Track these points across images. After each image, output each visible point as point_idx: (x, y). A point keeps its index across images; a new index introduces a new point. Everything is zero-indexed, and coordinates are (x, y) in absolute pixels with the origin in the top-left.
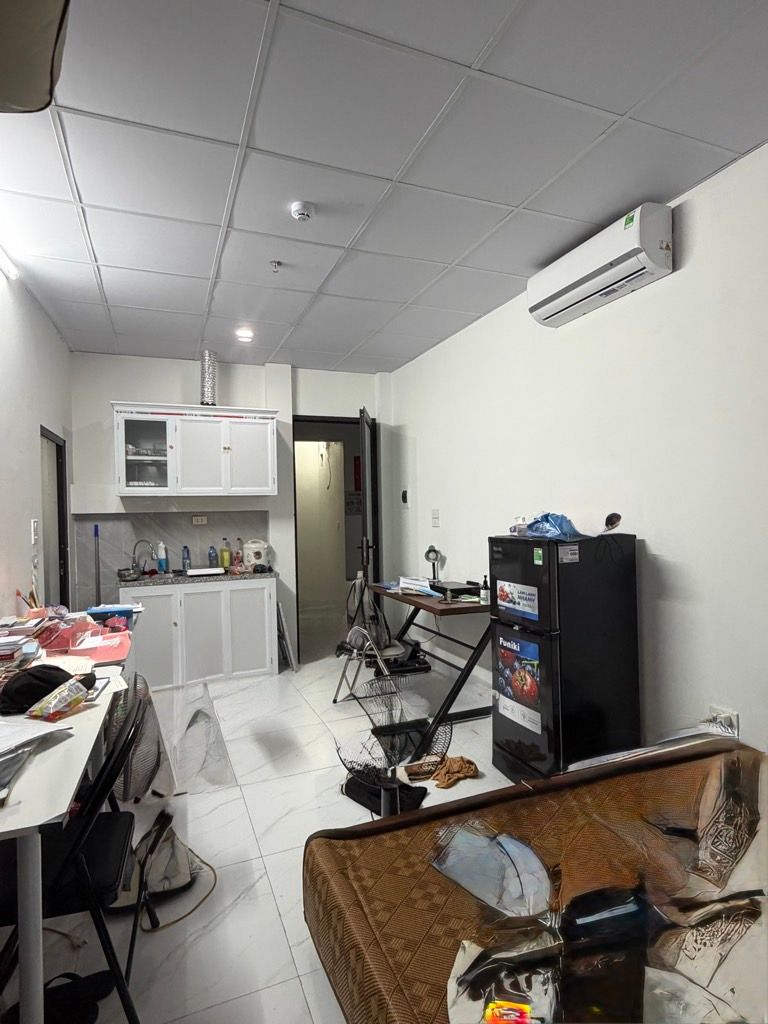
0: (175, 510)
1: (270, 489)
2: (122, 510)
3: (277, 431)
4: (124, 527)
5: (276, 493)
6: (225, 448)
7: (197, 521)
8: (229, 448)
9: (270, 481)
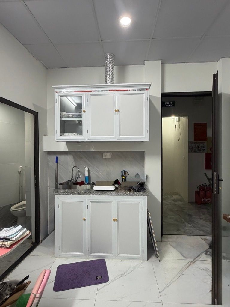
0: (93, 150)
1: (145, 137)
2: (67, 150)
3: (150, 99)
4: (69, 159)
5: (148, 140)
6: (116, 111)
7: (104, 156)
8: (118, 111)
9: (145, 131)
